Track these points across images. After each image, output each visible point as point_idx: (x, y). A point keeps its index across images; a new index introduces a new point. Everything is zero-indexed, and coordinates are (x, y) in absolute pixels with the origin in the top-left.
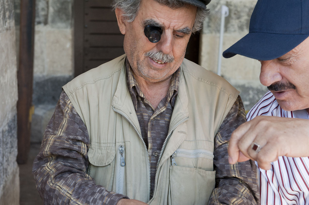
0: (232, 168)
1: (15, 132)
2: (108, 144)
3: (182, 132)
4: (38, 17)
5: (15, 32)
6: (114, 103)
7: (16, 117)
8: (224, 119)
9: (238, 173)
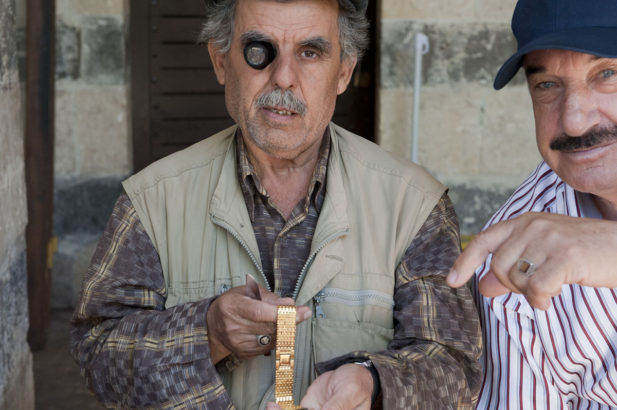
0: (426, 325)
1: (23, 285)
2: (201, 283)
3: (334, 257)
4: (61, 63)
5: (19, 92)
6: (214, 209)
7: (25, 256)
8: (413, 237)
9: (437, 333)
